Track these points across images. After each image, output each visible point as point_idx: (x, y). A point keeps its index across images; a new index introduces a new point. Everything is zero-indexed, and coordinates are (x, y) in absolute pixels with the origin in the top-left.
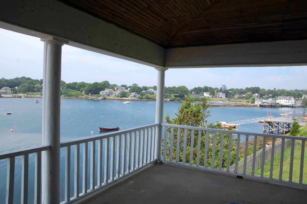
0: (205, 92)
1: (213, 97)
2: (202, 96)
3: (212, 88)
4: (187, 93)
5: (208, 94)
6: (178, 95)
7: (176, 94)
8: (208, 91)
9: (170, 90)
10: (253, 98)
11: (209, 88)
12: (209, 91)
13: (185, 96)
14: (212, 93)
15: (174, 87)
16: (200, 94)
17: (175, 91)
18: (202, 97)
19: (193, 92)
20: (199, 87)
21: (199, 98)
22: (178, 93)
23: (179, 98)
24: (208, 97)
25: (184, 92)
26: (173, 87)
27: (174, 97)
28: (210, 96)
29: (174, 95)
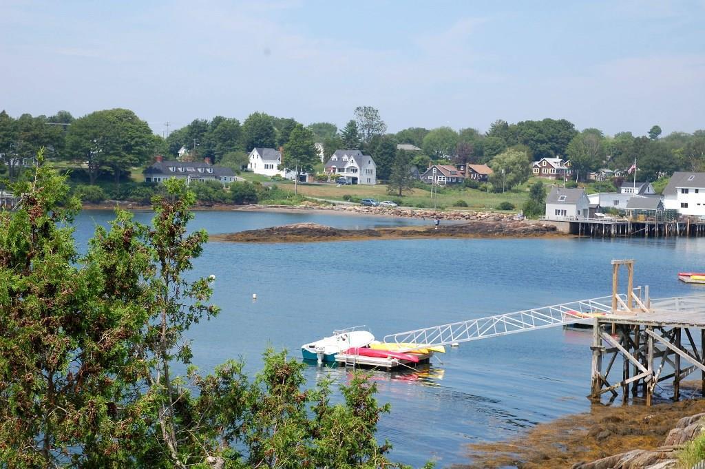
0: (255, 152)
1: (302, 178)
2: (238, 173)
3: (301, 127)
4: (142, 157)
5: (275, 165)
6: (85, 165)
7: (71, 158)
8: (273, 146)
9: (36, 137)
10: (532, 181)
11: (278, 122)
12: (282, 142)
13: (133, 176)
14: (295, 154)
15: (65, 118)
16: (227, 163)
17: (69, 140)
18: (240, 179)
19: (182, 151)
20: (218, 120)
21: (217, 188)
22: (87, 155)
23: (93, 189)
24: (273, 178)
25: (128, 149)
26: (53, 120)
27: (59, 181)
28: (283, 174)
29: (64, 164)
